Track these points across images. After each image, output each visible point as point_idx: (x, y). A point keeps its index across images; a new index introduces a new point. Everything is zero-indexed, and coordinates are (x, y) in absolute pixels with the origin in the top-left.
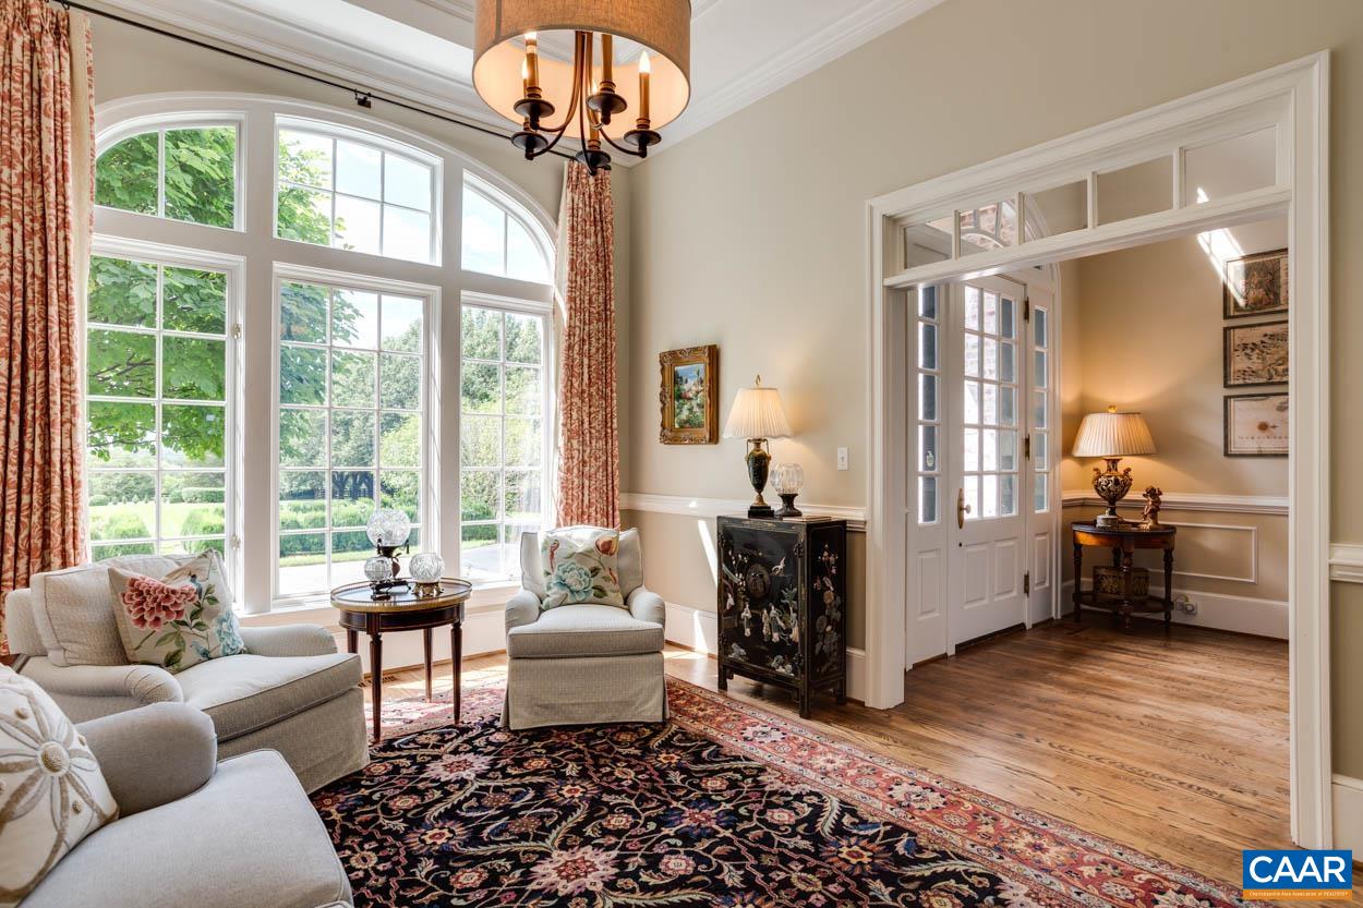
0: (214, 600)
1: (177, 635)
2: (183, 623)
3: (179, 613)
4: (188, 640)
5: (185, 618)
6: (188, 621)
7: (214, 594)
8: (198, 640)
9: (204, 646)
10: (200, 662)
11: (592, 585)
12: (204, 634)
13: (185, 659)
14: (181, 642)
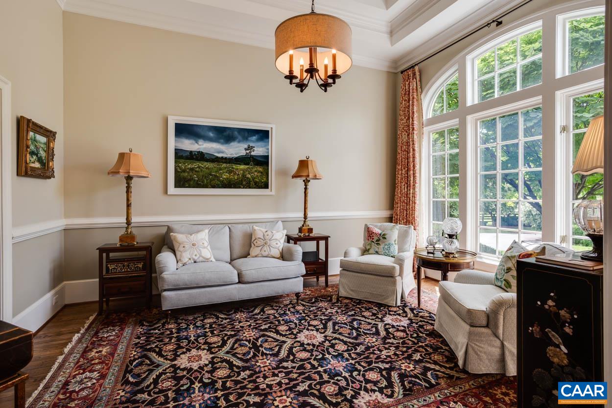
0: (385, 238)
1: (371, 244)
2: (373, 242)
3: (373, 239)
4: (373, 247)
5: (374, 240)
6: (375, 242)
7: (386, 237)
8: (376, 247)
9: (377, 250)
10: (374, 254)
11: (504, 278)
12: (378, 246)
13: (371, 251)
14: (371, 247)
